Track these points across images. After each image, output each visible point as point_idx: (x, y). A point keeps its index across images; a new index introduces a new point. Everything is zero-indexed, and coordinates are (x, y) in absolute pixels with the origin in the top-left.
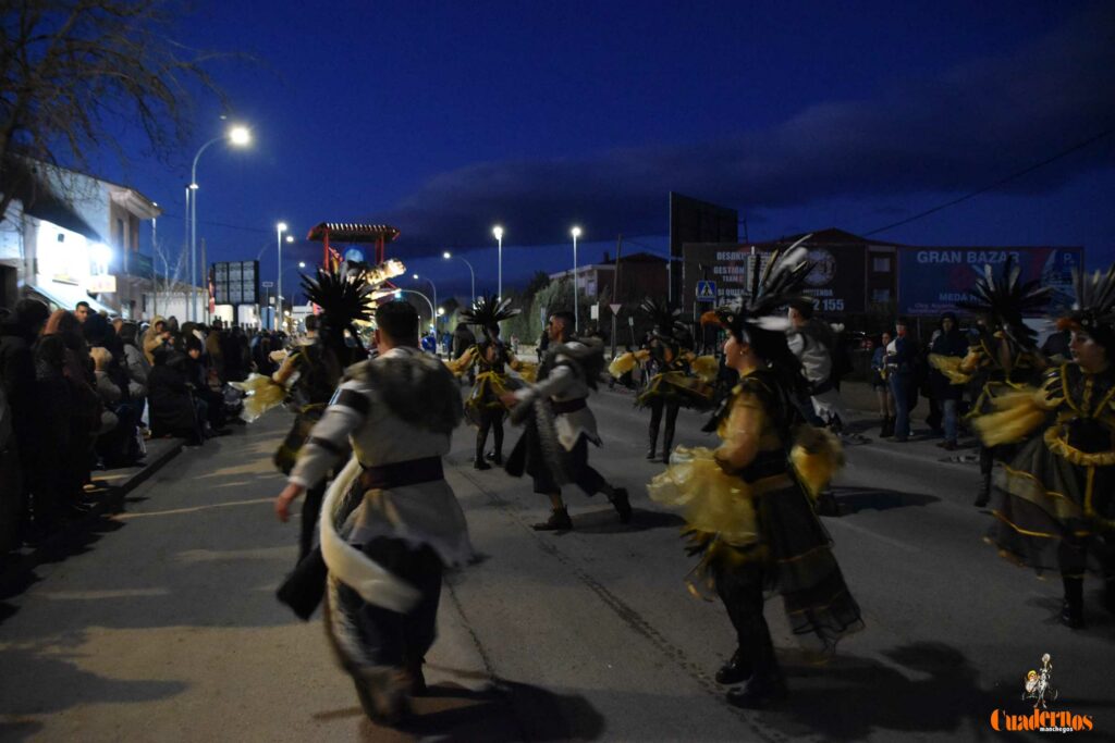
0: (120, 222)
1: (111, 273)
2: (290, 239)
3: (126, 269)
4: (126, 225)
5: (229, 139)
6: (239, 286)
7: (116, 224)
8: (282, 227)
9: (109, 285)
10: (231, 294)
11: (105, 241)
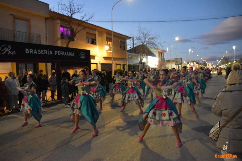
0: (160, 54)
1: (158, 62)
2: (192, 52)
3: (161, 61)
4: (161, 54)
5: (175, 39)
6: (179, 62)
7: (159, 54)
8: (190, 50)
9: (157, 64)
10: (178, 63)
11: (157, 57)
